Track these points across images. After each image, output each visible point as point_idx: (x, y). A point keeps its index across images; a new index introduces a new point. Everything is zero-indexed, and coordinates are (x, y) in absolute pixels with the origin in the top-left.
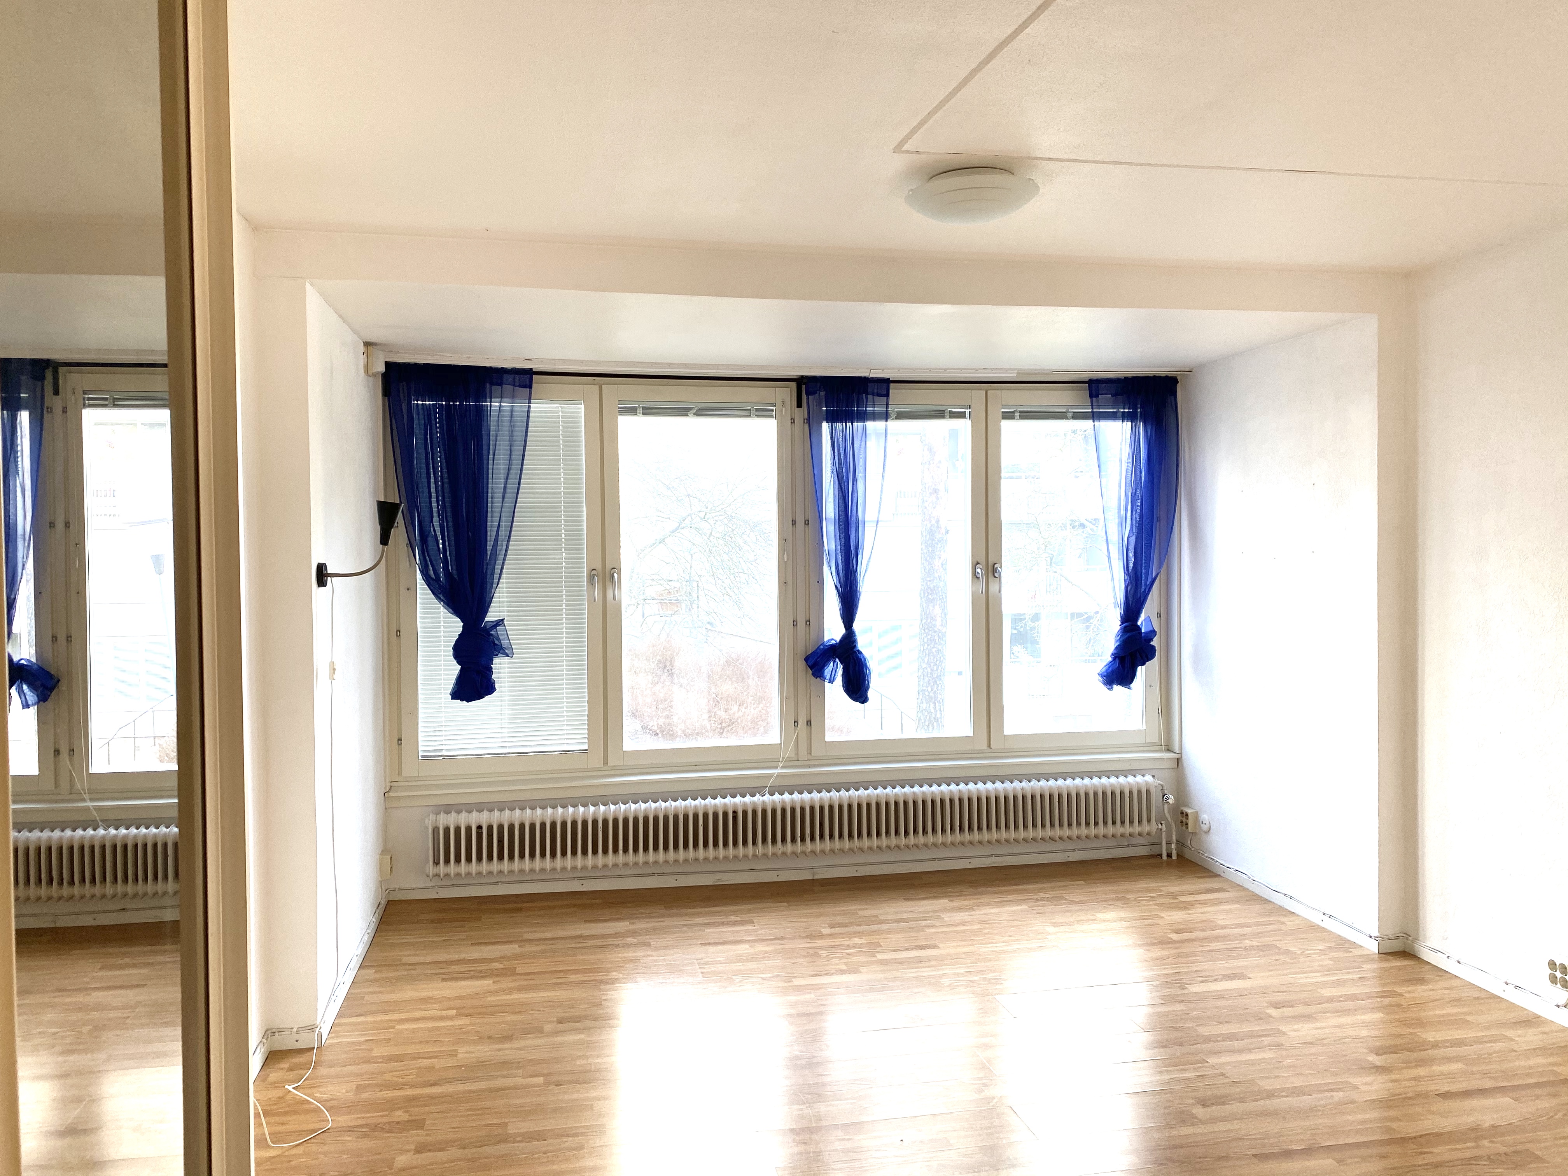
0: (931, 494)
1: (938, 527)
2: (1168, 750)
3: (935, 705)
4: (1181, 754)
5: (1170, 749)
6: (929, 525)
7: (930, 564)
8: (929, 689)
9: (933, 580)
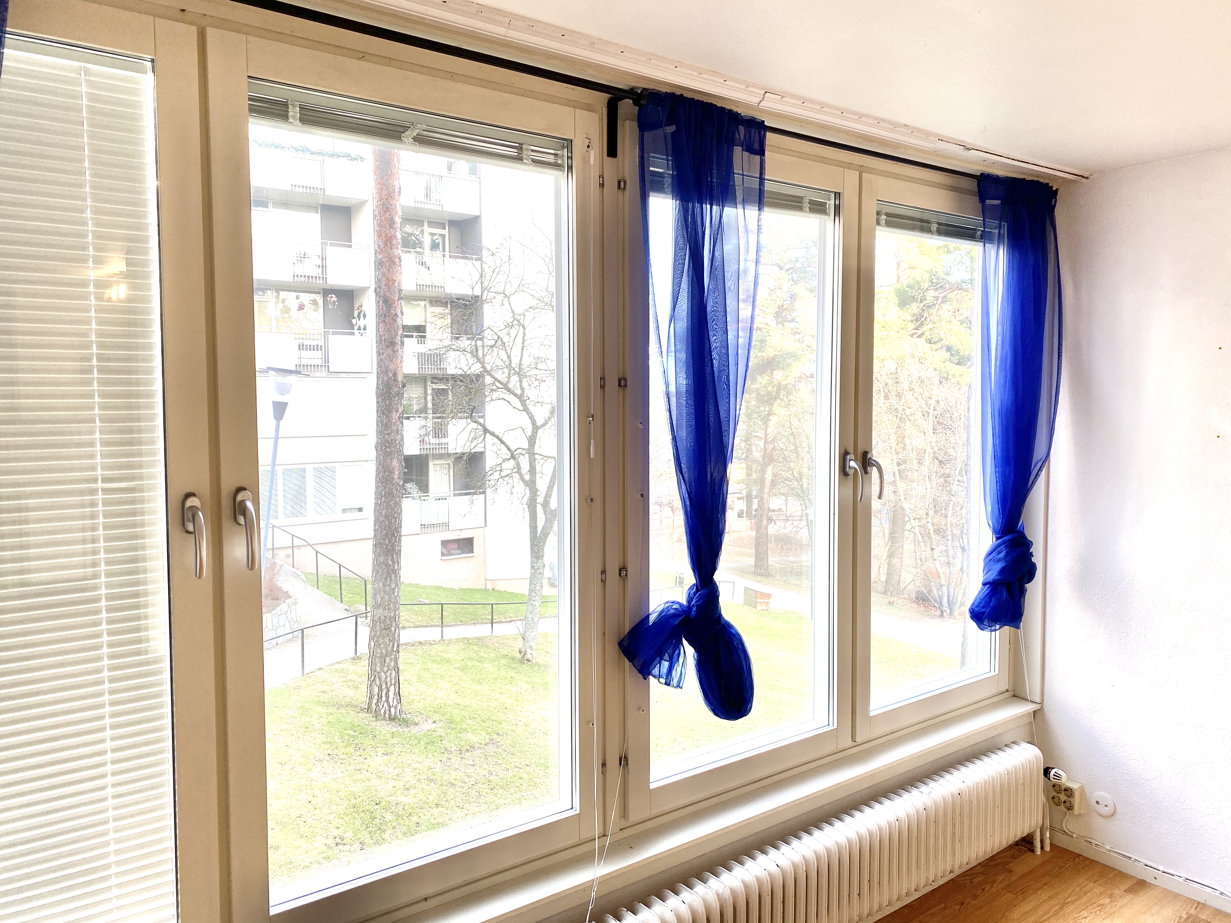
0: (387, 346)
1: (395, 380)
2: (1014, 696)
3: (393, 557)
4: (1042, 703)
5: (1017, 695)
6: (386, 378)
7: (387, 417)
8: (387, 541)
9: (391, 433)
